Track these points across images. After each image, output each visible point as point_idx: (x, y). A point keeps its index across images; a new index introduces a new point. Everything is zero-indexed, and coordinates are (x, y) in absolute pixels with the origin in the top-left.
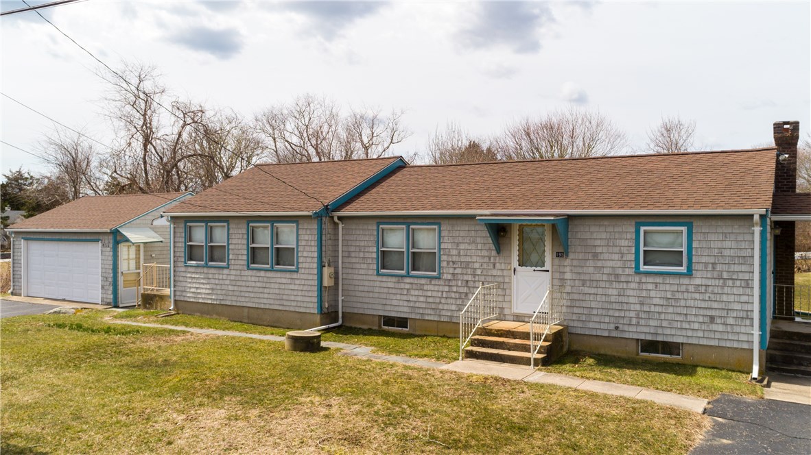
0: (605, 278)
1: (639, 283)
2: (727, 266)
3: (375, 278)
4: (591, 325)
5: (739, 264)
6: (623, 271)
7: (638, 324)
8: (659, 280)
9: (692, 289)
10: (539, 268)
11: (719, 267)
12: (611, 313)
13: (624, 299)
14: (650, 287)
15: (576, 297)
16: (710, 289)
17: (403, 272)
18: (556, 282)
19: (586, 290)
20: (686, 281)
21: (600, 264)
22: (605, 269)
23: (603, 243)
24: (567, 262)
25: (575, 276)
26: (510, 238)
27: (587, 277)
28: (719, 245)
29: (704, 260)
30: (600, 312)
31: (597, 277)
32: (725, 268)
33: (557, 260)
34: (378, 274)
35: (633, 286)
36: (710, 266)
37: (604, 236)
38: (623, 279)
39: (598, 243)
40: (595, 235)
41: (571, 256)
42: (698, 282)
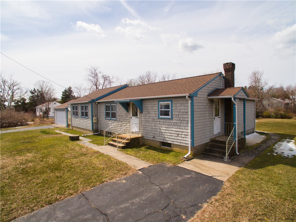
0: (151, 120)
1: (159, 122)
2: (182, 115)
3: (105, 120)
4: (148, 136)
5: (185, 115)
6: (156, 118)
7: (159, 136)
8: (164, 121)
9: (173, 124)
10: (136, 117)
11: (180, 116)
12: (153, 132)
13: (156, 127)
14: (162, 123)
15: (145, 126)
16: (177, 124)
17: (110, 118)
18: (140, 122)
19: (147, 124)
20: (171, 121)
21: (150, 115)
22: (151, 117)
23: (151, 108)
24: (143, 115)
25: (145, 120)
26: (130, 107)
27: (147, 120)
28: (180, 108)
29: (176, 113)
30: (150, 132)
31: (149, 120)
32: (181, 116)
33: (140, 114)
34: (106, 119)
35: (158, 123)
36: (177, 115)
37: (151, 106)
38: (155, 120)
39: (149, 108)
40: (149, 106)
41: (144, 113)
42: (174, 121)
